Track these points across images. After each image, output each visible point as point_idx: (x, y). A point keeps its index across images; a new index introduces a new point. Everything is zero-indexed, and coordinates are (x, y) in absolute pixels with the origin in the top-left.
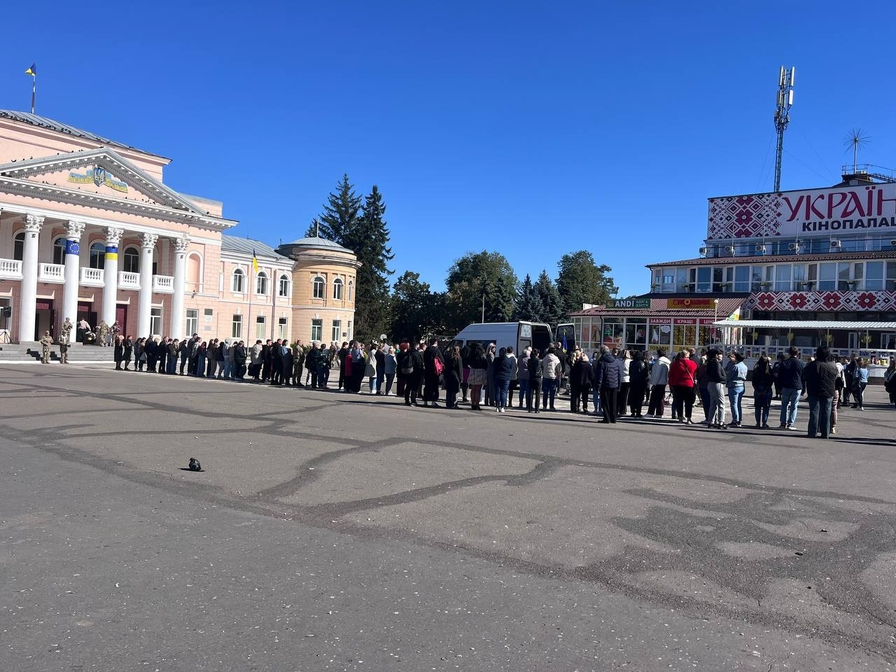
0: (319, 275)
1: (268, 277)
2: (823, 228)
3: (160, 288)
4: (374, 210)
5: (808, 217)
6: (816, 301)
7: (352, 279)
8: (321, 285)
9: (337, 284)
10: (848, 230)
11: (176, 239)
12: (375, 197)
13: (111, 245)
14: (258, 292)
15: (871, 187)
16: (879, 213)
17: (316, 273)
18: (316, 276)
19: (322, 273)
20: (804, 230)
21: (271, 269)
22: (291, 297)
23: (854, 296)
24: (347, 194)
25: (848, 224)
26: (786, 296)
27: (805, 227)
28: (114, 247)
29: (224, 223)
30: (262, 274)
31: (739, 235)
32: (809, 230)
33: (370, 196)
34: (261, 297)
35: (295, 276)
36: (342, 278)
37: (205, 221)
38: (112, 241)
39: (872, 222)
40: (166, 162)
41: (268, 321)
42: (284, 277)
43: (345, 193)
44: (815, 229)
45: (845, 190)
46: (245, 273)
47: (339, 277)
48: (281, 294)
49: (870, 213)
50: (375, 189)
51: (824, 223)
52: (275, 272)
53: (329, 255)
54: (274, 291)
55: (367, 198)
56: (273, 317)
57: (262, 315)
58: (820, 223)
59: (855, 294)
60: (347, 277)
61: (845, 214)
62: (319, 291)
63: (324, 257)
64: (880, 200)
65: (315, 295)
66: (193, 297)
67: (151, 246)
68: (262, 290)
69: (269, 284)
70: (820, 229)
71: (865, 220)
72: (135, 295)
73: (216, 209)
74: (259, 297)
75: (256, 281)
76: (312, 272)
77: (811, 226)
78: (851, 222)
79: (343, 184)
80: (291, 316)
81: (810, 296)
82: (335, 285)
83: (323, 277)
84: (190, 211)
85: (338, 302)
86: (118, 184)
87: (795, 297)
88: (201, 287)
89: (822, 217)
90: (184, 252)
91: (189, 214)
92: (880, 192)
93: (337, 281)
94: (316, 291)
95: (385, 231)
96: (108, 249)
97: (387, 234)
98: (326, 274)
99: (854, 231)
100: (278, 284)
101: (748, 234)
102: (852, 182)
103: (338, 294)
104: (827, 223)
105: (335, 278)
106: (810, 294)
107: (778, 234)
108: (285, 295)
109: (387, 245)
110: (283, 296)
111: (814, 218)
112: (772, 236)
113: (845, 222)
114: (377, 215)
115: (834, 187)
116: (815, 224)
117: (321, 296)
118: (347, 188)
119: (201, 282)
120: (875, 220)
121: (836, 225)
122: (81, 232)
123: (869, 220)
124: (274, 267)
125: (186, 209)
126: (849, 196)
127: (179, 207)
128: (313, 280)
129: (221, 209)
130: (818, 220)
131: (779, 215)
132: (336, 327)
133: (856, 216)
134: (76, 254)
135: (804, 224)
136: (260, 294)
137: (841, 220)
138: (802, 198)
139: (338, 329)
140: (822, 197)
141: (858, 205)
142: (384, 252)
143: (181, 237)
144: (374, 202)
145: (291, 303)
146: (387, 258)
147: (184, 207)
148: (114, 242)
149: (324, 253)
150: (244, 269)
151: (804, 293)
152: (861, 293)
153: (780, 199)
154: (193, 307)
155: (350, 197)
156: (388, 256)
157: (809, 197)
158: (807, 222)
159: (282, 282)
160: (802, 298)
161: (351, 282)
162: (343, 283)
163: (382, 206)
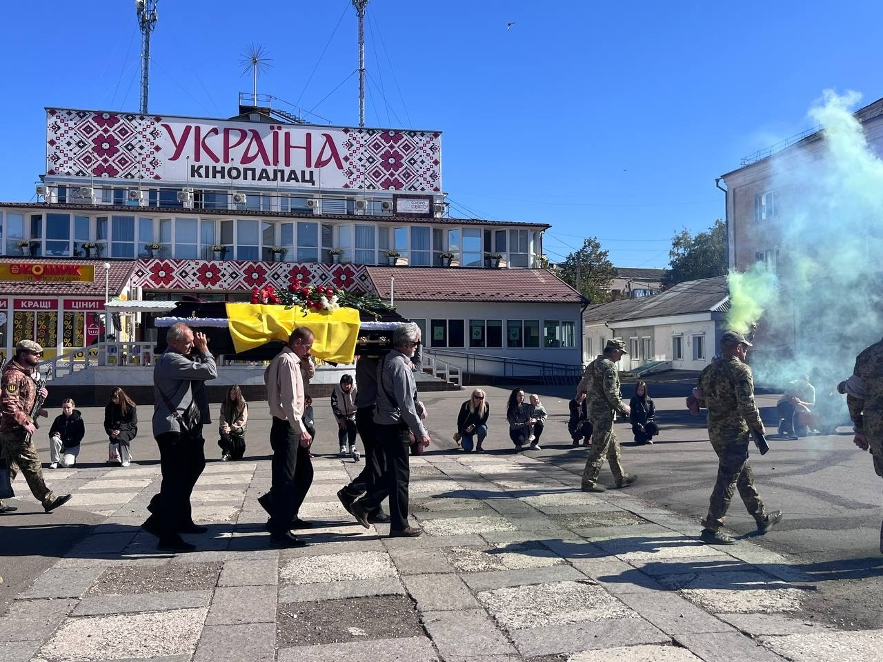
2: (218, 175)
5: (197, 158)
6: (234, 275)
10: (249, 182)
15: (276, 126)
16: (287, 163)
20: (193, 176)
23: (283, 269)
25: (249, 173)
26: (193, 267)
27: (195, 171)
31: (99, 171)
32: (200, 176)
39: (279, 174)
44: (207, 176)
45: (246, 126)
49: (276, 162)
51: (219, 169)
58: (214, 168)
59: (284, 266)
61: (246, 159)
64: (288, 146)
70: (214, 176)
71: (270, 169)
77: (202, 171)
78: (253, 170)
81: (225, 267)
87: (204, 269)
89: (217, 160)
92: (287, 135)
99: (256, 183)
101: (112, 172)
102: (253, 116)
104: (223, 168)
106: (225, 265)
107: (157, 177)
111: (205, 160)
112: (148, 178)
113: (246, 170)
115: (231, 119)
116: (207, 168)
120: (282, 172)
121: (234, 173)
123: (275, 172)
126: (250, 134)
130: (211, 163)
131: (158, 149)
133: (258, 164)
135: (193, 167)
137: (241, 167)
138: (188, 129)
140: (215, 131)
141: (262, 149)
151: (217, 263)
152: (293, 265)
153: (158, 125)
157: (198, 129)
158: (197, 165)
160: (214, 269)
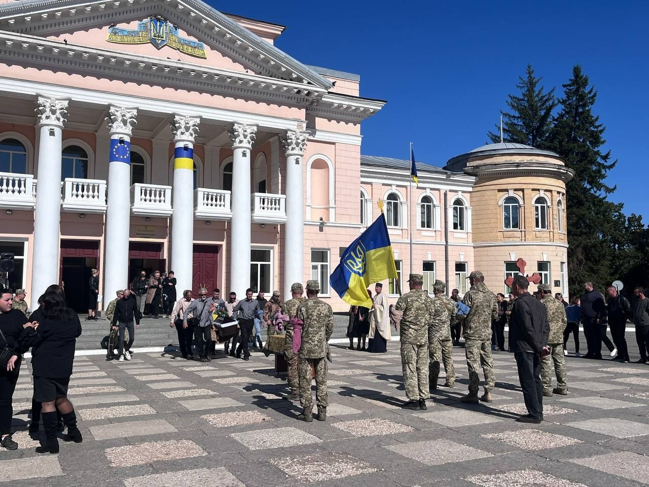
0: (512, 194)
1: (436, 202)
3: (264, 214)
4: (578, 100)
7: (560, 197)
8: (516, 209)
9: (539, 205)
11: (286, 131)
12: (578, 81)
13: (180, 145)
14: (423, 226)
17: (507, 190)
18: (507, 196)
19: (516, 190)
21: (439, 190)
22: (470, 230)
24: (534, 91)
28: (186, 148)
29: (363, 105)
30: (426, 199)
33: (570, 82)
34: (427, 233)
35: (474, 199)
36: (547, 196)
37: (332, 104)
38: (184, 137)
40: (277, 31)
41: (439, 268)
42: (458, 202)
43: (531, 90)
46: (402, 199)
47: (542, 194)
48: (455, 227)
50: (577, 71)
52: (445, 195)
53: (525, 161)
54: (446, 222)
55: (564, 86)
56: (447, 261)
57: (429, 258)
60: (555, 194)
62: (513, 220)
63: (518, 165)
65: (507, 225)
66: (321, 230)
67: (247, 144)
68: (427, 223)
69: (438, 214)
72: (223, 227)
73: (349, 86)
74: (424, 233)
75: (419, 209)
76: (500, 191)
79: (526, 79)
80: (472, 259)
82: (537, 208)
83: (518, 195)
84: (305, 82)
85: (544, 234)
86: (189, 44)
88: (332, 211)
90: (300, 153)
91: (304, 86)
93: (540, 200)
94: (507, 219)
95: (597, 127)
96: (177, 153)
97: (601, 131)
98: (523, 190)
100: (451, 212)
103: (542, 221)
105: (536, 195)
108: (462, 228)
109: (602, 149)
110: (459, 230)
114: (584, 106)
117: (516, 225)
118: (532, 84)
119: (332, 204)
122: (132, 124)
124: (444, 188)
125: (299, 80)
127: (287, 76)
128: (501, 202)
129: (357, 86)
132: (543, 273)
134: (123, 161)
136: (426, 228)
139: (546, 275)
142: (599, 160)
143: (294, 128)
144: (577, 90)
145: (470, 240)
146: (605, 167)
147: (294, 76)
148: (185, 139)
149: (517, 159)
150: (401, 193)
154: (320, 245)
155: (537, 96)
156: (605, 164)
159: (455, 209)
161: (560, 201)
162: (549, 204)
163: (590, 92)
